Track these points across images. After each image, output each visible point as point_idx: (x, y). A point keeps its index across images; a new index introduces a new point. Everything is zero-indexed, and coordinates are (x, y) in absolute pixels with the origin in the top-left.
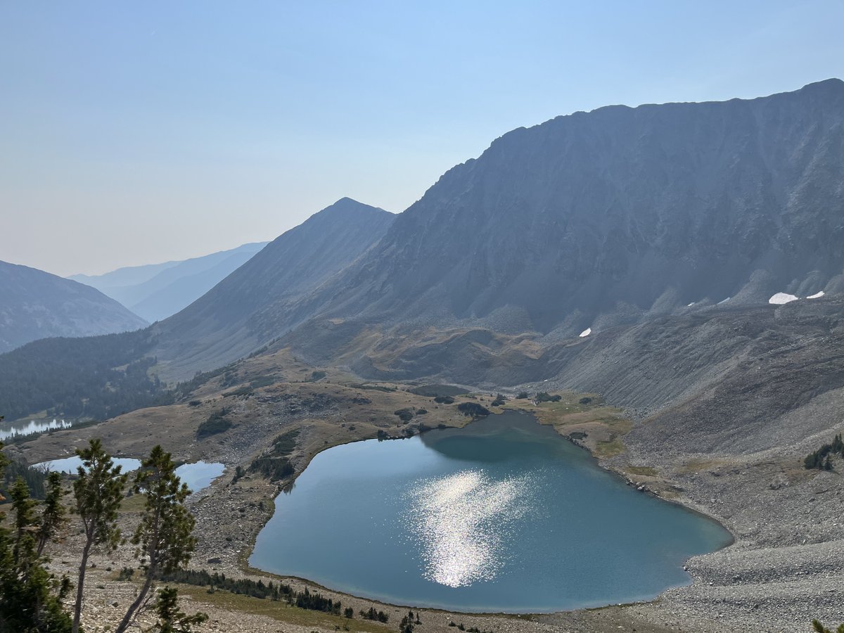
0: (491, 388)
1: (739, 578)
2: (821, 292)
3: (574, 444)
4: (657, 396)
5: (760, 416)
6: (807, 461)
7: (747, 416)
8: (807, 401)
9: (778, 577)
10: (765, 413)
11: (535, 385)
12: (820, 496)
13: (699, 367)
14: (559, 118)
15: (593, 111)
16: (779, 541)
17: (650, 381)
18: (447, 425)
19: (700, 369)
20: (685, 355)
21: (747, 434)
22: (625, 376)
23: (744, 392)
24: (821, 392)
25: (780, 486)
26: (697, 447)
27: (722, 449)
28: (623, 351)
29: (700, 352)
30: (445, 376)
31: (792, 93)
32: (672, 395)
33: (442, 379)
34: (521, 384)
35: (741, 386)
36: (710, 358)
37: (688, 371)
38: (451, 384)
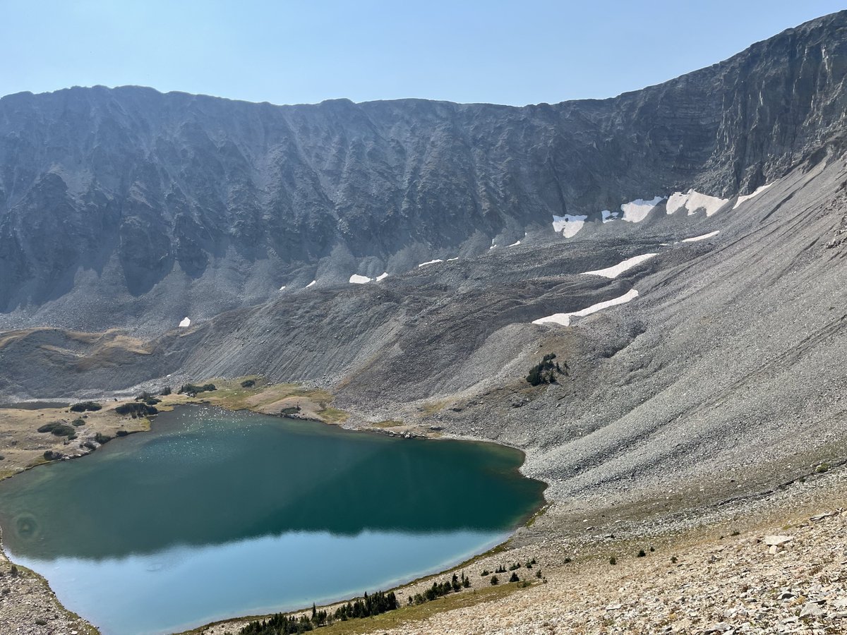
0: (96, 395)
1: (579, 468)
2: (385, 273)
3: (293, 418)
4: (330, 365)
5: (454, 360)
6: (529, 379)
7: (443, 361)
8: (483, 342)
9: (606, 457)
10: (456, 357)
11: (159, 381)
12: (563, 401)
13: (361, 332)
14: (76, 90)
15: (117, 88)
16: (557, 440)
17: (315, 353)
18: (128, 430)
19: (363, 335)
20: (341, 325)
21: (451, 376)
22: (281, 354)
23: (430, 343)
24: (489, 333)
25: (523, 403)
26: (412, 395)
27: (437, 392)
28: (264, 331)
29: (356, 320)
30: (15, 392)
31: (314, 105)
32: (345, 361)
33: (11, 397)
34: (139, 383)
35: (425, 338)
36: (367, 323)
37: (351, 338)
38: (28, 401)
